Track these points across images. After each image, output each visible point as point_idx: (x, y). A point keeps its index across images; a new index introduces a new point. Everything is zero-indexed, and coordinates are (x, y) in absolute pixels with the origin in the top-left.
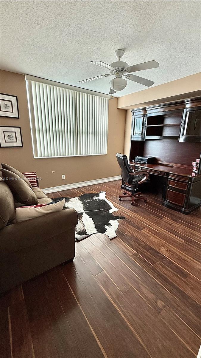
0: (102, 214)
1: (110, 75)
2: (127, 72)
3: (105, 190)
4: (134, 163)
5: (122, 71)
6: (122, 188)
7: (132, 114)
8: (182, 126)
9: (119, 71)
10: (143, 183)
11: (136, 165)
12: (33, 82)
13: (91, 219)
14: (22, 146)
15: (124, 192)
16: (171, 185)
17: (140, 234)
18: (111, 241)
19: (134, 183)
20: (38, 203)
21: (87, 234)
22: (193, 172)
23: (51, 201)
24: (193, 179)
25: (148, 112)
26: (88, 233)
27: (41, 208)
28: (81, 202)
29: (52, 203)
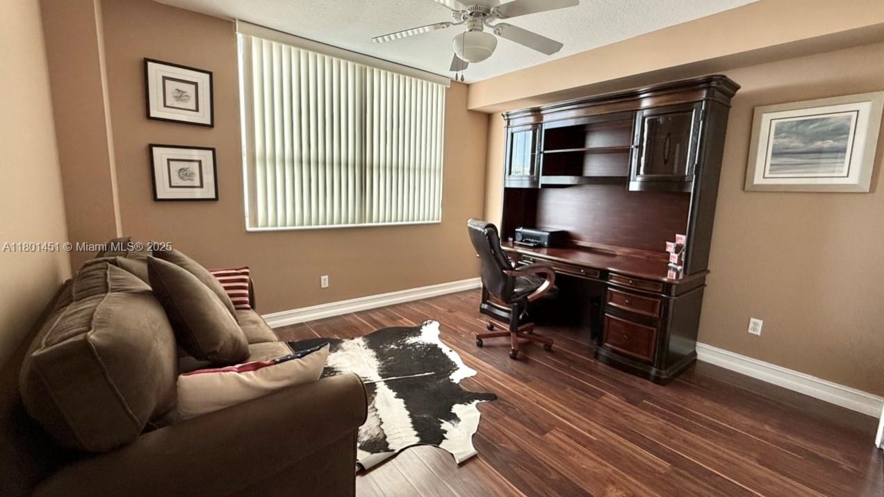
0: (432, 387)
1: (454, 24)
2: (498, 16)
3: (437, 316)
4: (514, 244)
5: (484, 15)
6: (483, 311)
7: (505, 123)
8: (634, 152)
9: (477, 15)
10: (542, 299)
11: (520, 250)
12: (255, 40)
13: (401, 401)
14: (216, 199)
15: (490, 323)
16: (616, 303)
17: (544, 444)
18: (461, 469)
19: (517, 299)
20: (250, 359)
21: (390, 447)
22: (670, 268)
23: (287, 351)
24: (674, 287)
25: (546, 118)
26: (394, 445)
27: (256, 375)
28: (371, 353)
29: (292, 358)
